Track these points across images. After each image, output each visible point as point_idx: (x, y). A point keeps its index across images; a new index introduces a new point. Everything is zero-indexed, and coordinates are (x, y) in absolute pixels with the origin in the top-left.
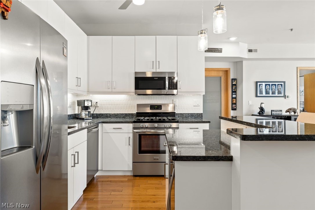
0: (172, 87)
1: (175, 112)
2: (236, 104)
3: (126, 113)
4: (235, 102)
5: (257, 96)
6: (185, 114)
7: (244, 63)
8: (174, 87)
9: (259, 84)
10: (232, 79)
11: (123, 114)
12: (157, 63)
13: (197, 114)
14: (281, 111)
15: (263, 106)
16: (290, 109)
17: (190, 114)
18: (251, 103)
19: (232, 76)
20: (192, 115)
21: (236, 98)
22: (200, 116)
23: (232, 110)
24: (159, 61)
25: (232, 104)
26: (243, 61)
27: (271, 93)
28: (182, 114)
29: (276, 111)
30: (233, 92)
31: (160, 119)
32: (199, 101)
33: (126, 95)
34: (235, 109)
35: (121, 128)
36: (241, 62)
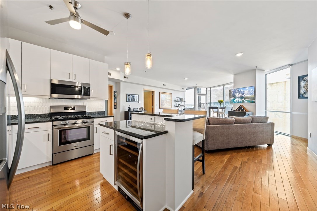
0: (86, 94)
1: (86, 111)
2: (116, 105)
3: (37, 114)
4: (116, 104)
5: (127, 101)
6: (93, 112)
7: (121, 83)
8: (88, 94)
9: (128, 95)
10: (114, 92)
11: (32, 114)
12: (74, 75)
13: (102, 112)
14: (137, 109)
15: (130, 106)
16: (141, 108)
17: (97, 112)
18: (124, 105)
19: (114, 89)
20: (98, 113)
21: (116, 102)
22: (103, 113)
23: (114, 109)
24: (75, 74)
25: (114, 105)
26: (121, 82)
27: (133, 100)
28: (91, 113)
29: (136, 109)
30: (114, 99)
31: (76, 117)
32: (103, 104)
33: (37, 98)
34: (116, 109)
35: (39, 127)
36: (119, 83)
